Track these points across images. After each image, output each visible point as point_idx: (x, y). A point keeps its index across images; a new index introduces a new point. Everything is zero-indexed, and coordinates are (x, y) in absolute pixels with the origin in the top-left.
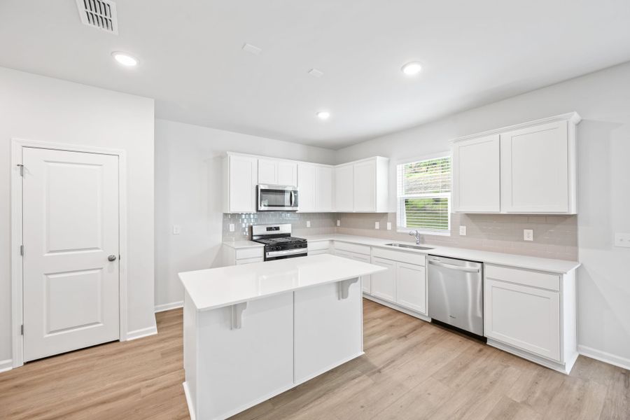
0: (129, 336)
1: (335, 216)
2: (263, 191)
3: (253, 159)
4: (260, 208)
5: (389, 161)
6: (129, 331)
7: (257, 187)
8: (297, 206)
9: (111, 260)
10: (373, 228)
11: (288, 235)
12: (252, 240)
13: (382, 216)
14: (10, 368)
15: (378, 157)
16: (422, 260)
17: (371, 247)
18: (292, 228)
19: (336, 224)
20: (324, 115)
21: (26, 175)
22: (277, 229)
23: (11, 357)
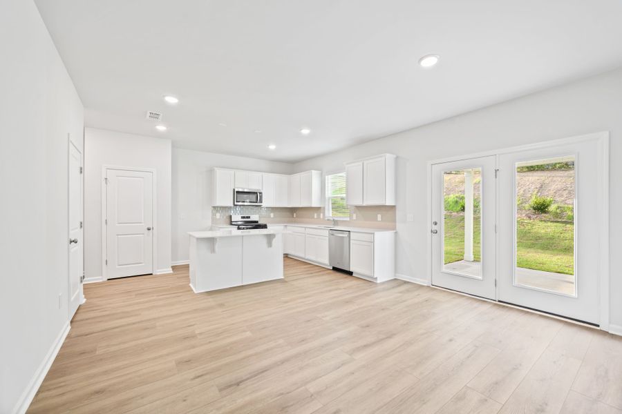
0: (157, 272)
1: (293, 210)
2: (238, 192)
3: (232, 172)
4: (236, 203)
5: (322, 174)
6: (158, 269)
7: (234, 190)
8: (261, 202)
9: (149, 229)
10: (313, 218)
11: (257, 222)
12: (231, 224)
13: (318, 209)
14: (101, 281)
15: (313, 171)
16: (326, 233)
17: (305, 228)
18: (259, 217)
19: (293, 215)
20: (272, 147)
21: (108, 184)
22: (249, 217)
23: (102, 275)
